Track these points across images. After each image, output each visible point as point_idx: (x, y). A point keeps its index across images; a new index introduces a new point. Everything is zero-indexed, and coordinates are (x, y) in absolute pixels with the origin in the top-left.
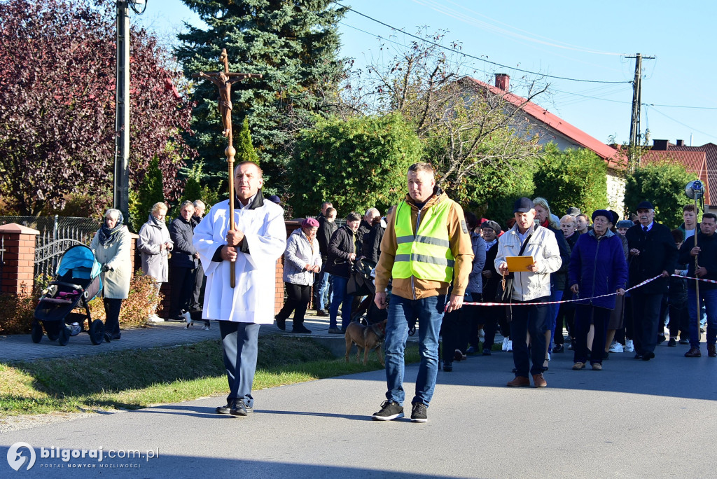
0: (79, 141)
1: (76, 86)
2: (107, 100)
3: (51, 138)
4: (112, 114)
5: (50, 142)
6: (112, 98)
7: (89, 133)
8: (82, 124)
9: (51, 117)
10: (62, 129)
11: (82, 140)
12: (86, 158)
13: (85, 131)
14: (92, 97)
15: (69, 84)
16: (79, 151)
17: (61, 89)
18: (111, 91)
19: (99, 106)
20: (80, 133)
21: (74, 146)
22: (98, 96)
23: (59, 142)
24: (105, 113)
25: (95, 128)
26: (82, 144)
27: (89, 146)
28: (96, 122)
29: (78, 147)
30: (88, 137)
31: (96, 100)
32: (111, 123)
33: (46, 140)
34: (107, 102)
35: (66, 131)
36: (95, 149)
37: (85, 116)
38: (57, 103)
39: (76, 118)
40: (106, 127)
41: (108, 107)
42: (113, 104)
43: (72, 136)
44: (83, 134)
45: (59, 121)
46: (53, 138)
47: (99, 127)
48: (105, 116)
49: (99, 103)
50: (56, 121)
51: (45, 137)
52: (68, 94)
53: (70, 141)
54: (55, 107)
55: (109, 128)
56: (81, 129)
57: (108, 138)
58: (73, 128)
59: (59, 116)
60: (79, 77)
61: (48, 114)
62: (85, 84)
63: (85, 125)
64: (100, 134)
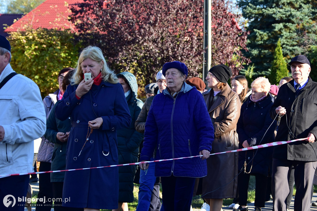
0: (182, 55)
1: (181, 24)
2: (198, 31)
3: (167, 54)
4: (201, 39)
5: (166, 56)
6: (201, 30)
7: (188, 51)
8: (184, 46)
9: (167, 42)
10: (173, 48)
11: (185, 55)
12: (187, 65)
13: (186, 50)
14: (190, 30)
15: (177, 23)
16: (183, 61)
17: (173, 26)
18: (201, 26)
19: (194, 35)
20: (183, 51)
21: (180, 58)
22: (193, 29)
23: (171, 56)
24: (197, 39)
25: (192, 48)
26: (184, 57)
27: (188, 58)
28: (192, 44)
29: (182, 59)
30: (188, 53)
31: (192, 31)
32: (201, 45)
33: (164, 55)
34: (199, 33)
35: (176, 50)
36: (191, 60)
37: (186, 41)
38: (170, 34)
39: (181, 42)
40: (198, 47)
41: (199, 35)
42: (202, 34)
43: (179, 53)
44: (185, 51)
45: (172, 44)
46: (168, 54)
47: (194, 47)
48: (197, 41)
49: (194, 33)
50: (170, 44)
51: (164, 54)
52: (176, 29)
53: (178, 56)
54: (169, 36)
55: (200, 48)
56: (183, 49)
57: (199, 54)
58: (179, 48)
59: (171, 41)
60: (182, 19)
61: (165, 41)
62: (186, 23)
63: (186, 46)
64: (195, 51)
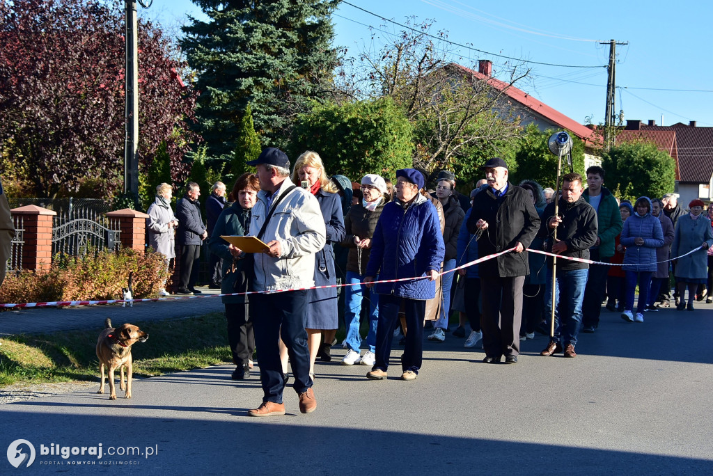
0: (91, 127)
1: (87, 77)
2: (117, 89)
3: (65, 125)
4: (122, 101)
5: (64, 129)
6: (121, 87)
7: (100, 120)
8: (94, 112)
9: (65, 106)
10: (75, 116)
11: (94, 127)
12: (98, 143)
13: (96, 119)
14: (102, 86)
15: (82, 76)
16: (92, 137)
17: (74, 80)
18: (120, 81)
19: (110, 95)
20: (92, 121)
21: (86, 132)
22: (107, 85)
23: (72, 129)
24: (115, 101)
25: (106, 115)
26: (94, 131)
27: (100, 132)
28: (106, 110)
29: (90, 134)
30: (100, 124)
31: (107, 89)
32: (121, 110)
33: (60, 127)
34: (117, 91)
35: (79, 118)
36: (105, 135)
37: (97, 104)
38: (70, 92)
39: (88, 106)
40: (116, 114)
41: (118, 95)
42: (122, 92)
43: (85, 124)
44: (94, 121)
45: (72, 109)
46: (67, 125)
47: (110, 114)
48: (115, 104)
49: (110, 92)
50: (70, 110)
51: (60, 125)
52: (80, 84)
53: (83, 128)
54: (68, 96)
55: (119, 115)
56: (92, 117)
57: (117, 124)
58: (85, 116)
59: (72, 104)
60: (90, 68)
61: (61, 103)
62: (96, 75)
63: (96, 112)
64: (111, 120)
